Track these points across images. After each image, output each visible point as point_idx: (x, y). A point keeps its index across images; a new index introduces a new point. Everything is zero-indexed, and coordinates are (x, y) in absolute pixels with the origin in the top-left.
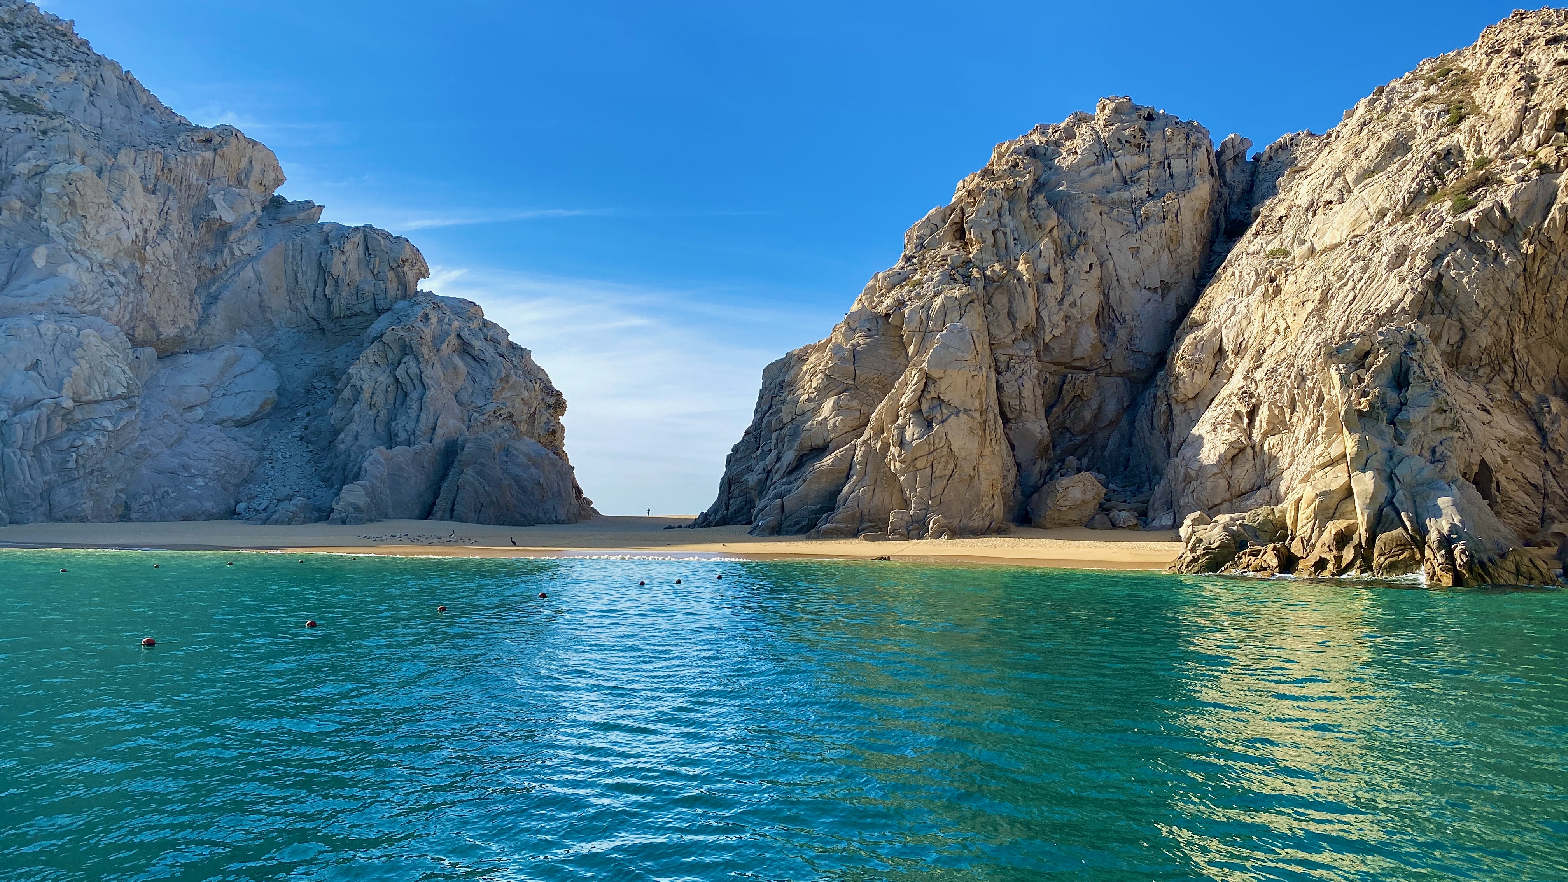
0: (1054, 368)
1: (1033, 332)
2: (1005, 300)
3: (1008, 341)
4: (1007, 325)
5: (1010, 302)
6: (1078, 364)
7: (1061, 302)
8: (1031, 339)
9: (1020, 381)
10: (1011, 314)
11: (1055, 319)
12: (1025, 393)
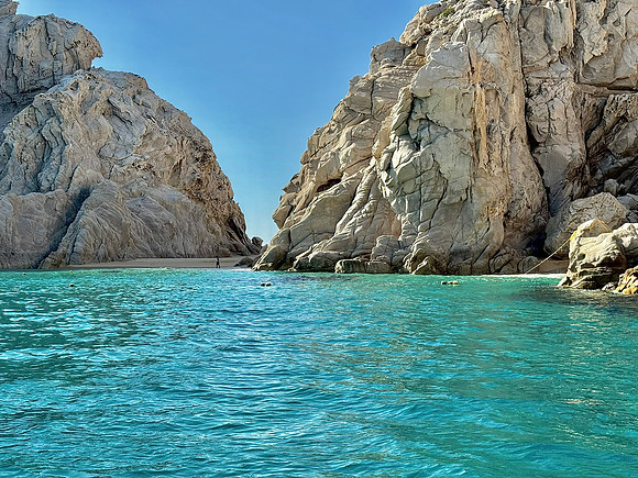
0: (595, 89)
1: (572, 52)
2: (541, 22)
3: (544, 64)
4: (542, 48)
5: (547, 23)
6: (623, 84)
7: (604, 20)
8: (569, 61)
9: (551, 103)
10: (546, 36)
11: (595, 38)
12: (555, 116)
